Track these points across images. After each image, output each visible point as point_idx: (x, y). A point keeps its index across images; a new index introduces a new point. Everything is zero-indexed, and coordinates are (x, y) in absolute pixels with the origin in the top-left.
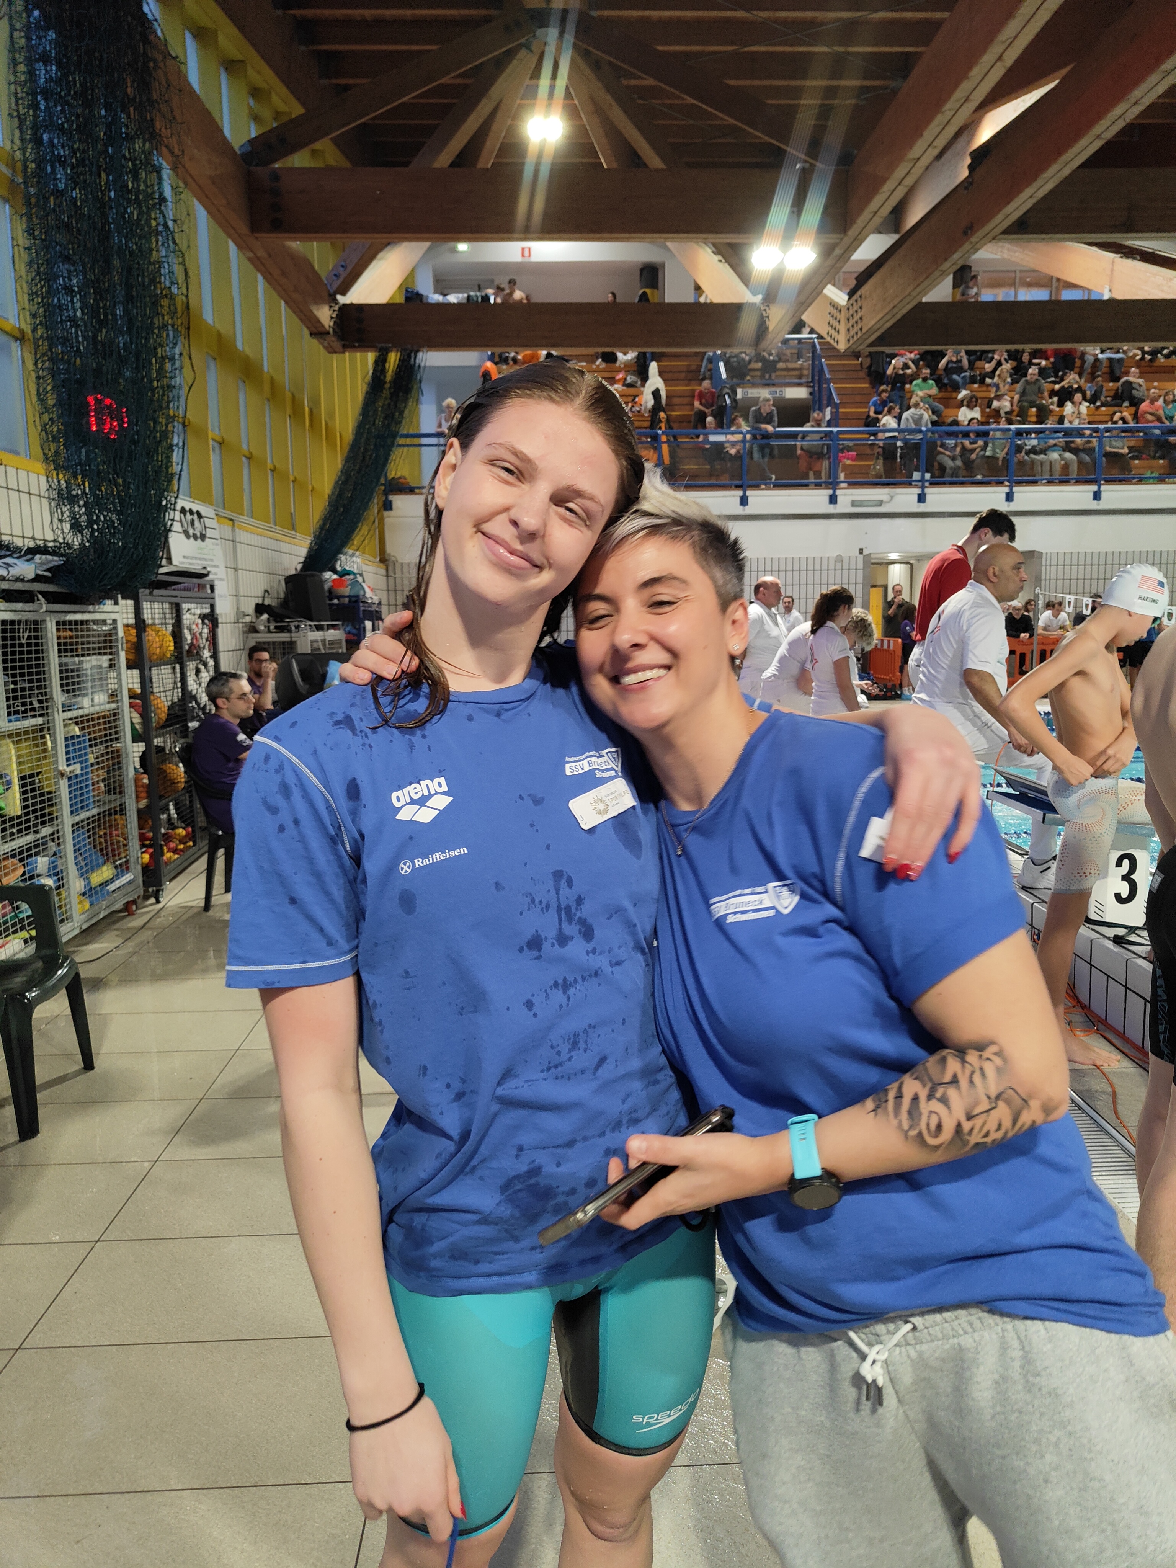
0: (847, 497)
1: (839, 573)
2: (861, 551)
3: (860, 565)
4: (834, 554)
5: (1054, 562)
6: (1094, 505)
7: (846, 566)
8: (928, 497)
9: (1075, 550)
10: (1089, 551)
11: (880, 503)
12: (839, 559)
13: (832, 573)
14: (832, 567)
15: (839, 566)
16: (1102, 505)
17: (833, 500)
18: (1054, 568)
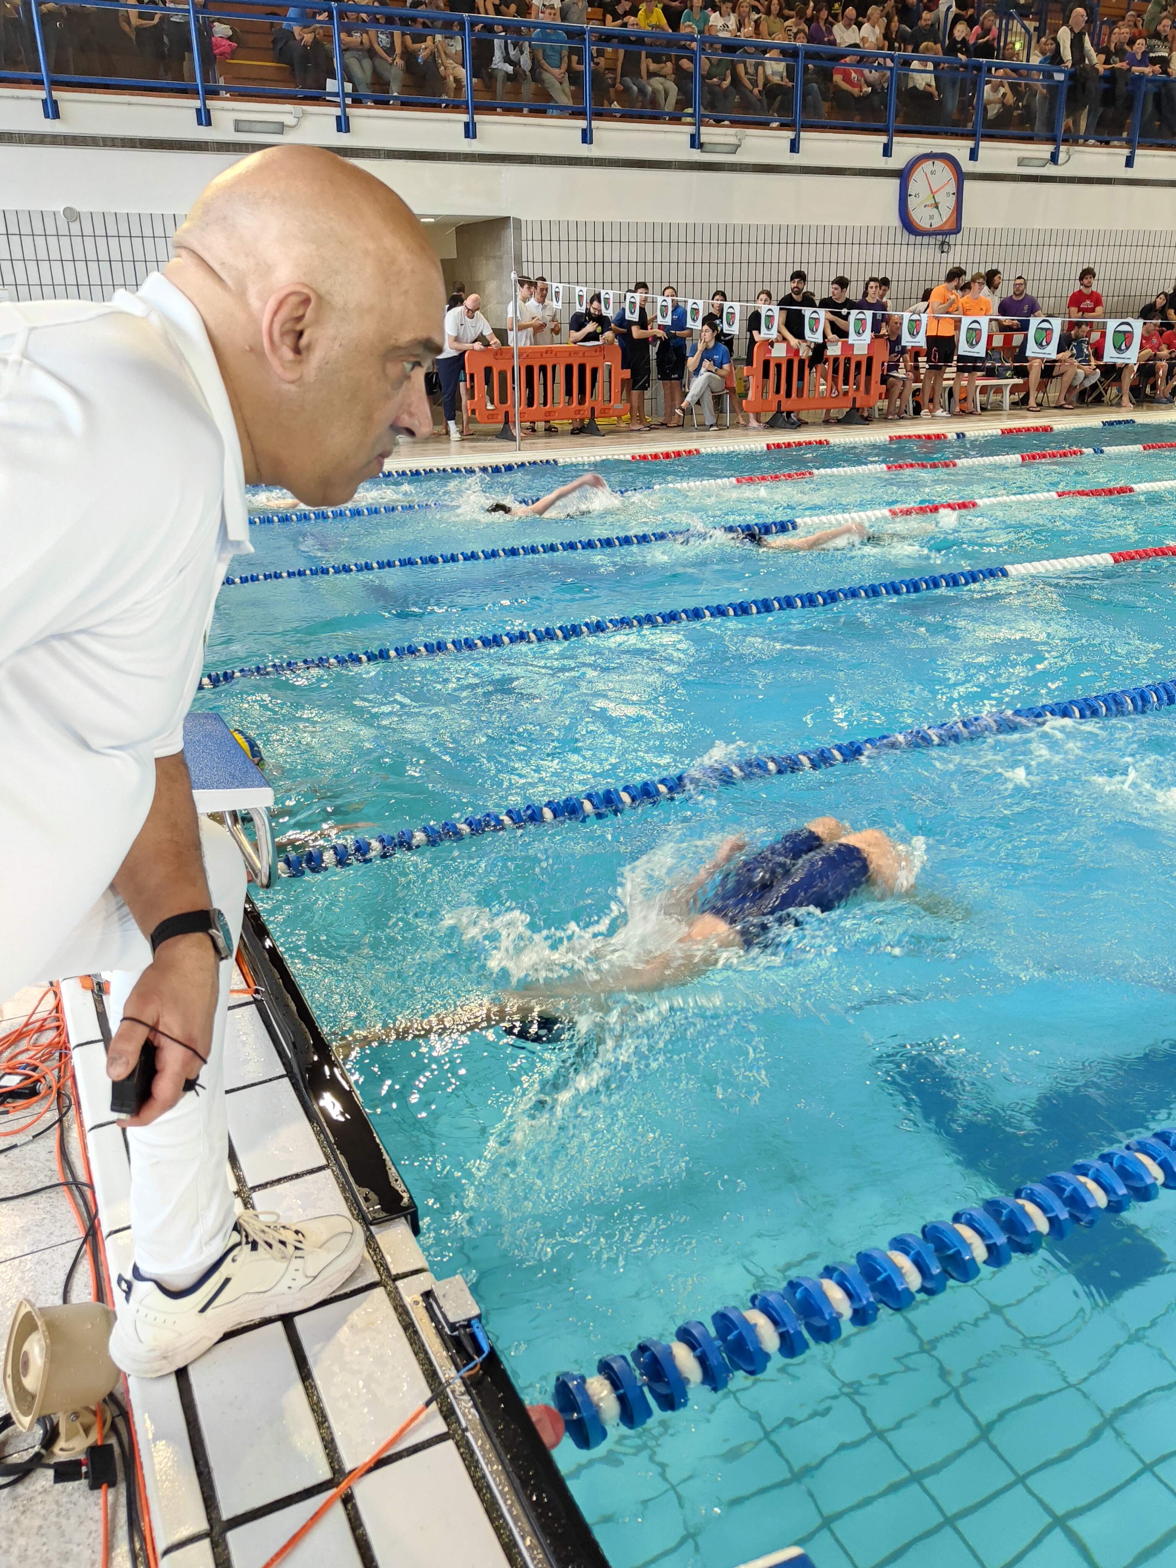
0: (227, 114)
5: (537, 235)
6: (584, 151)
8: (353, 123)
10: (581, 220)
11: (280, 128)
16: (595, 151)
17: (204, 118)
18: (537, 244)
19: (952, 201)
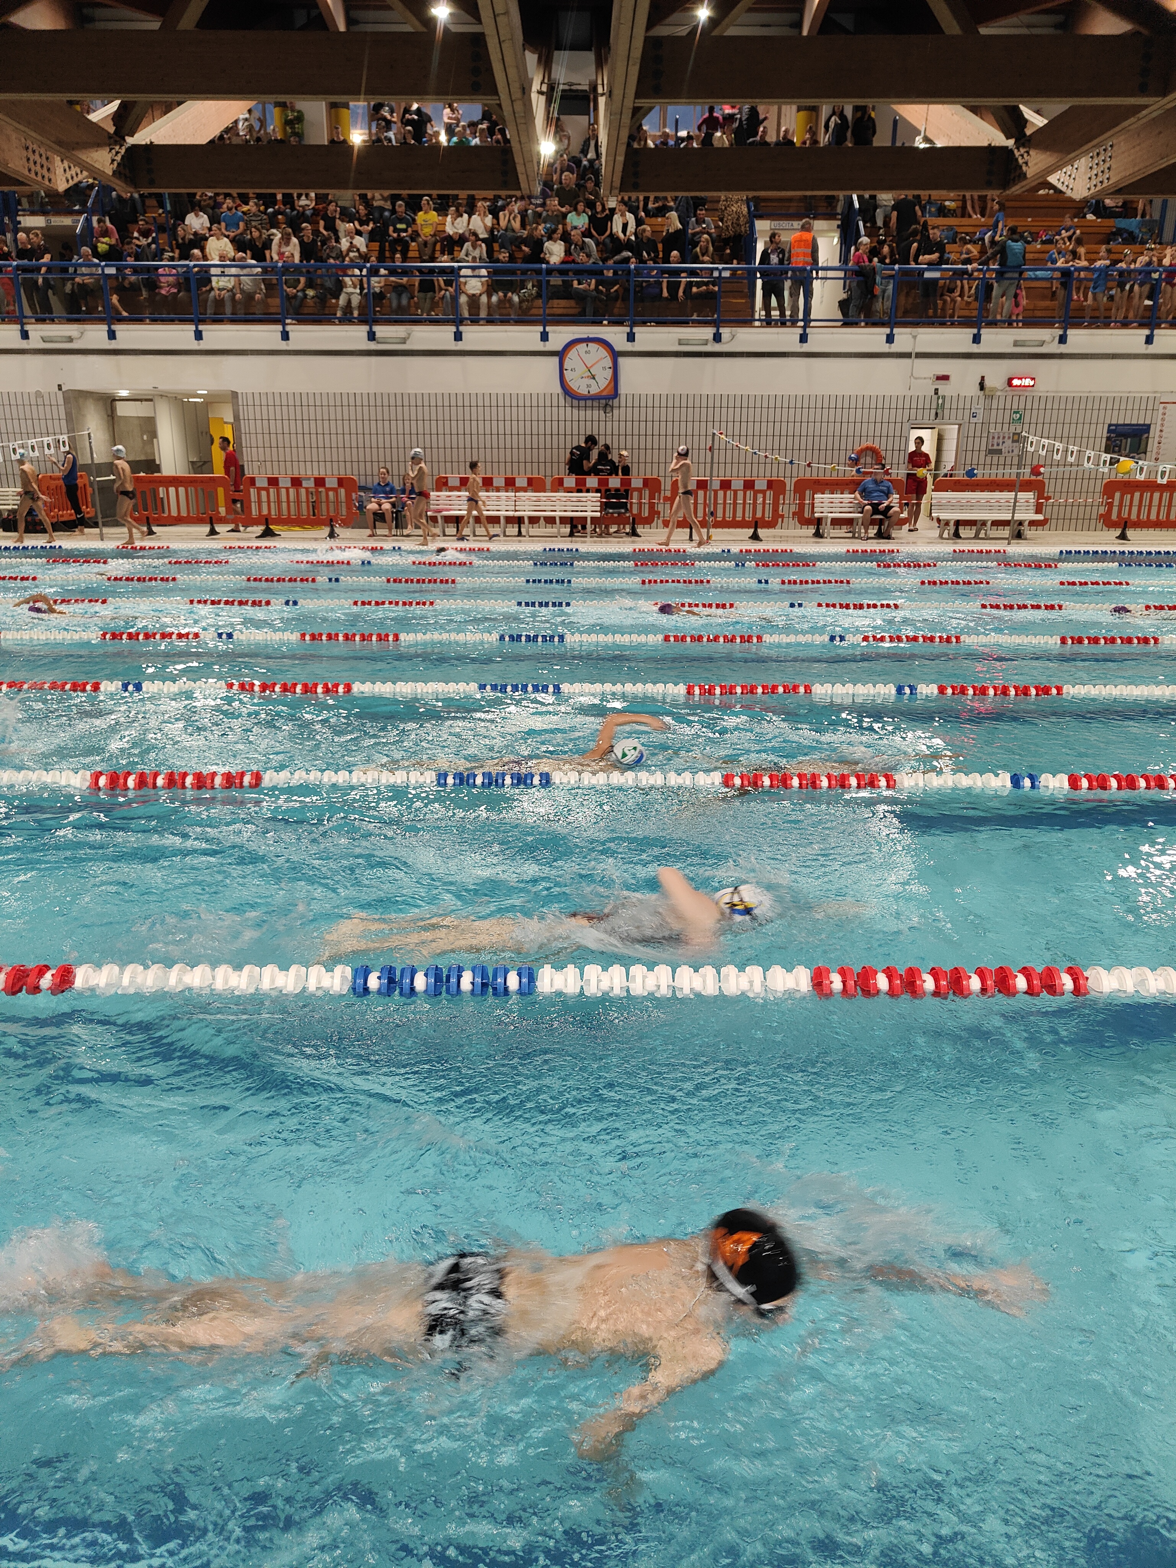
0: (39, 332)
1: (41, 408)
2: (60, 387)
3: (61, 401)
4: (33, 390)
5: (250, 402)
6: (283, 346)
7: (47, 402)
8: (118, 334)
9: (270, 391)
10: (283, 391)
11: (70, 340)
12: (38, 394)
13: (34, 408)
14: (33, 402)
15: (40, 402)
16: (291, 345)
17: (25, 335)
18: (251, 408)
19: (609, 373)
